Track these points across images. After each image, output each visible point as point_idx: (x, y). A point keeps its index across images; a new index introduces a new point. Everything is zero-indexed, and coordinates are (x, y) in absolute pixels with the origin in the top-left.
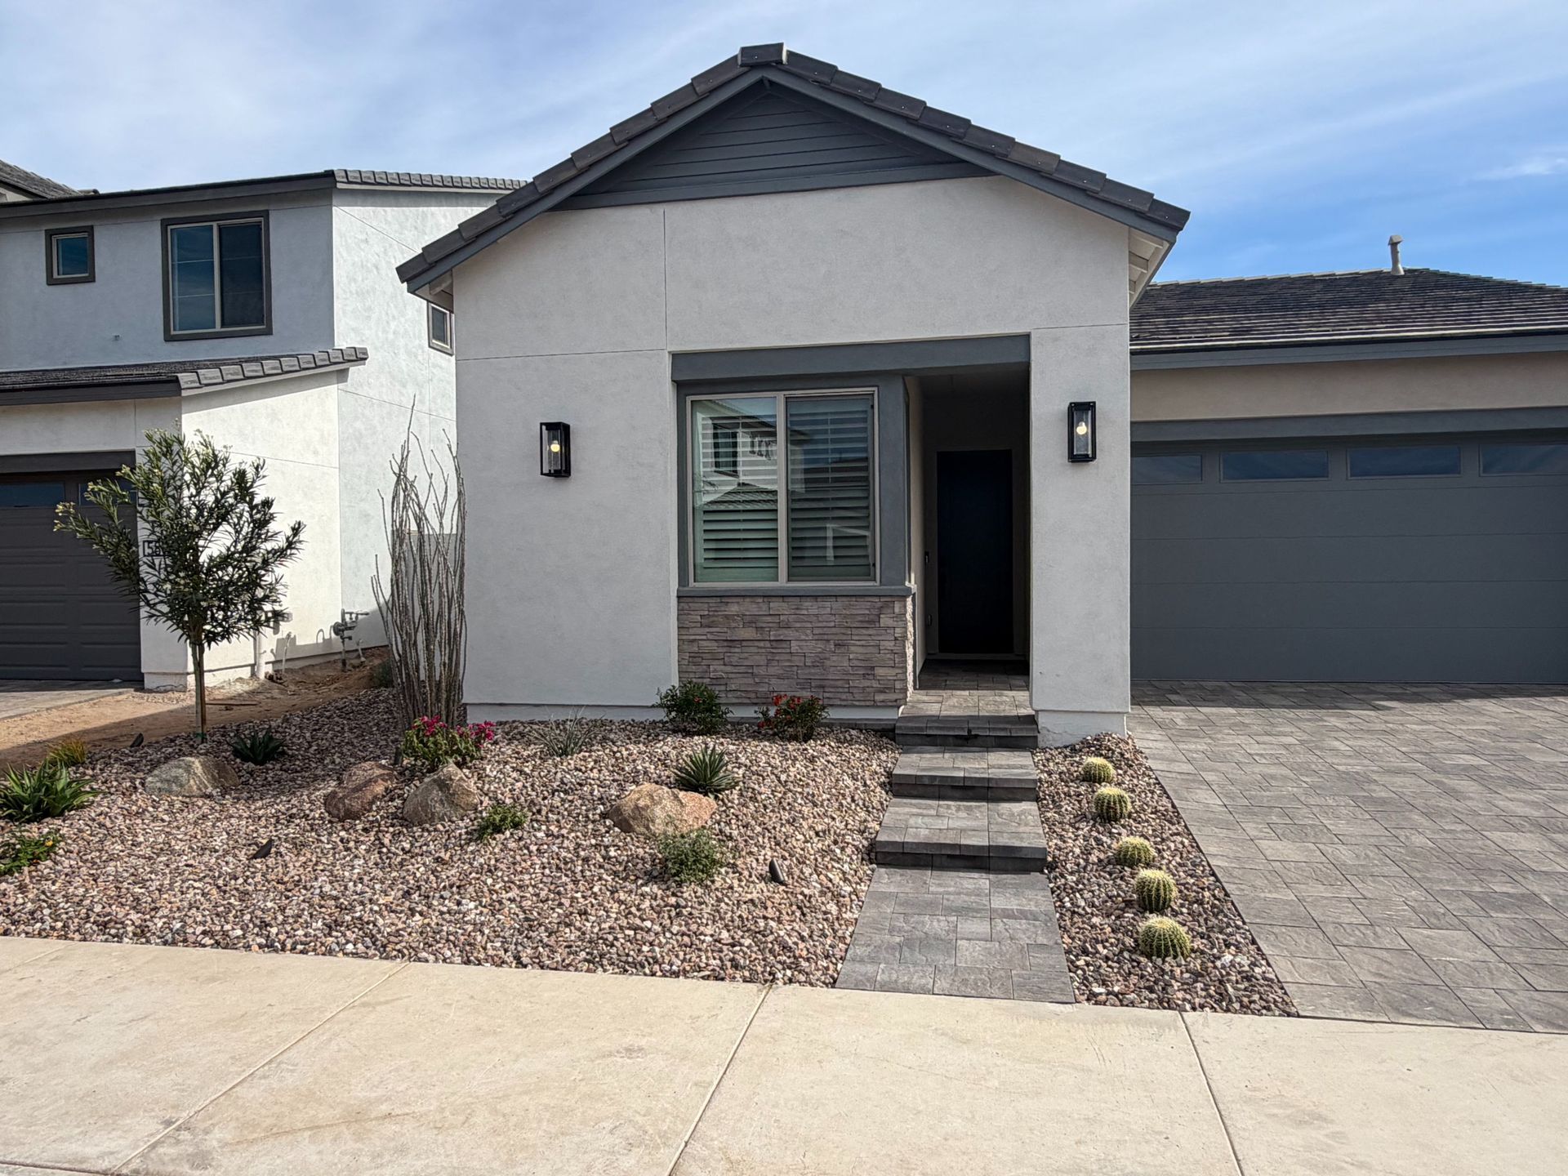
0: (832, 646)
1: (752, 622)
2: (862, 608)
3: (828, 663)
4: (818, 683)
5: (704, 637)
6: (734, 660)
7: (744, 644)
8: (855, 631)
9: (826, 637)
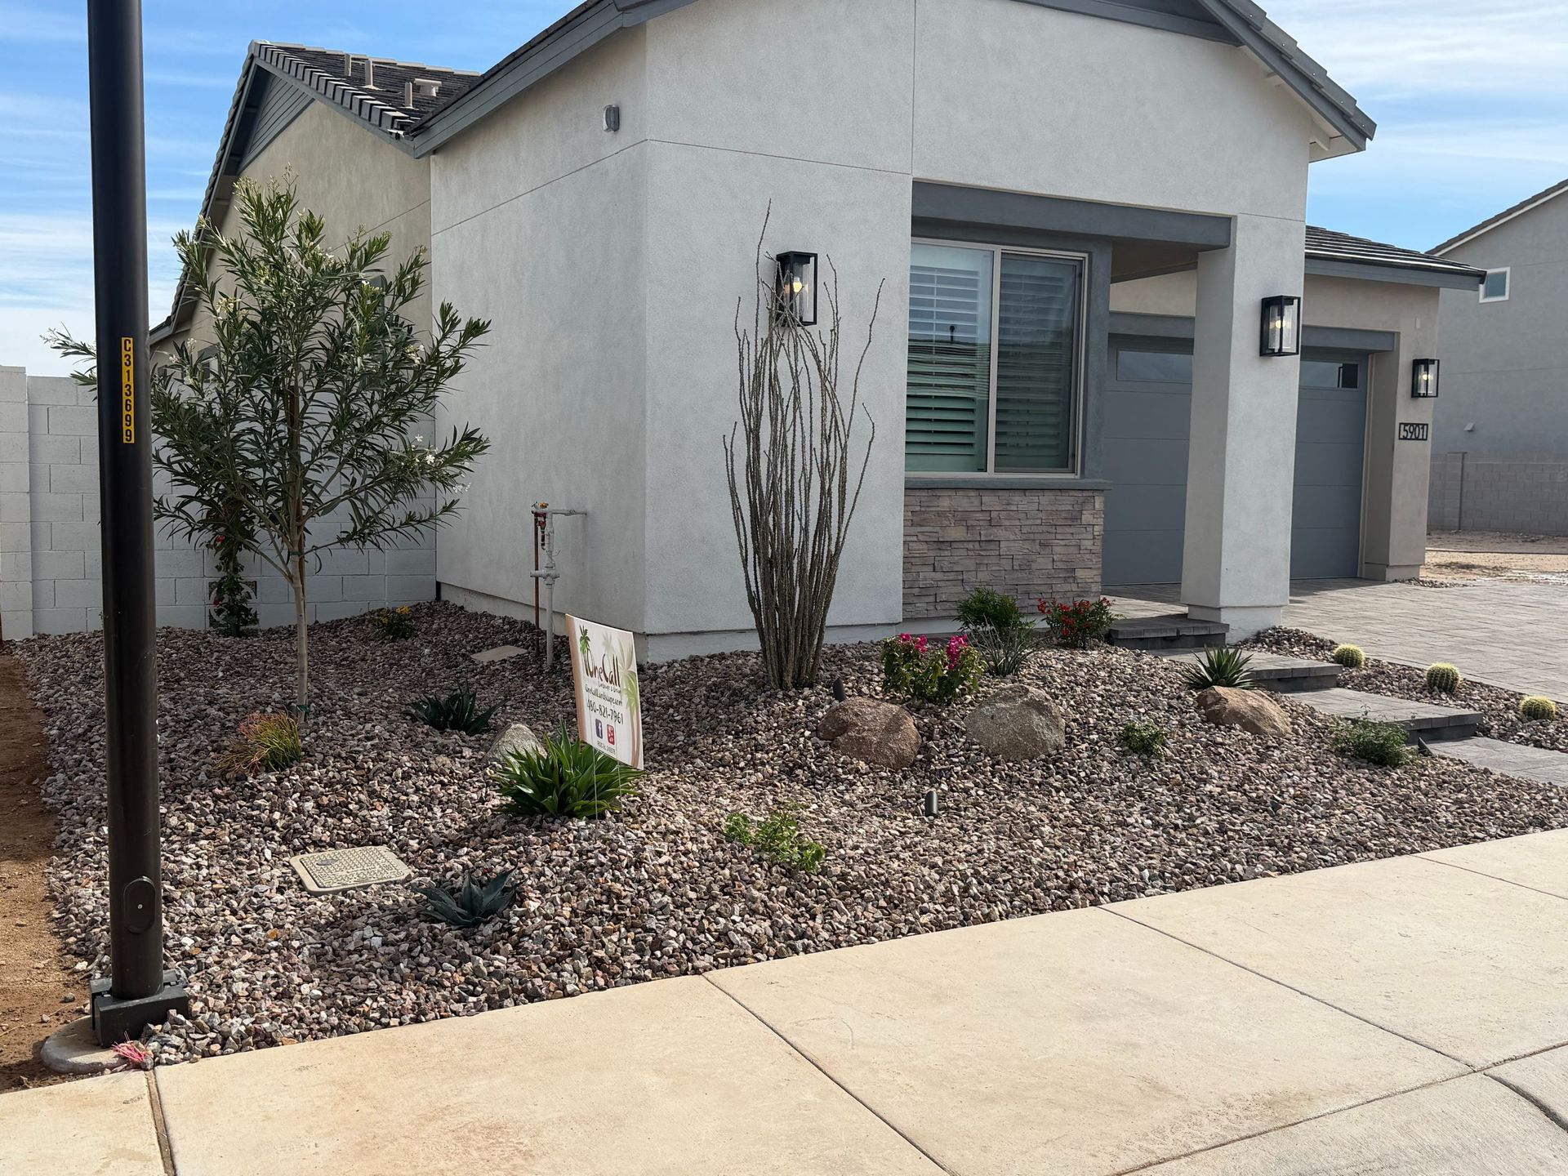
0: (1038, 547)
1: (962, 518)
2: (1066, 503)
3: (1034, 566)
4: (1024, 589)
5: (915, 538)
6: (946, 565)
7: (954, 545)
8: (1059, 530)
9: (1032, 536)
